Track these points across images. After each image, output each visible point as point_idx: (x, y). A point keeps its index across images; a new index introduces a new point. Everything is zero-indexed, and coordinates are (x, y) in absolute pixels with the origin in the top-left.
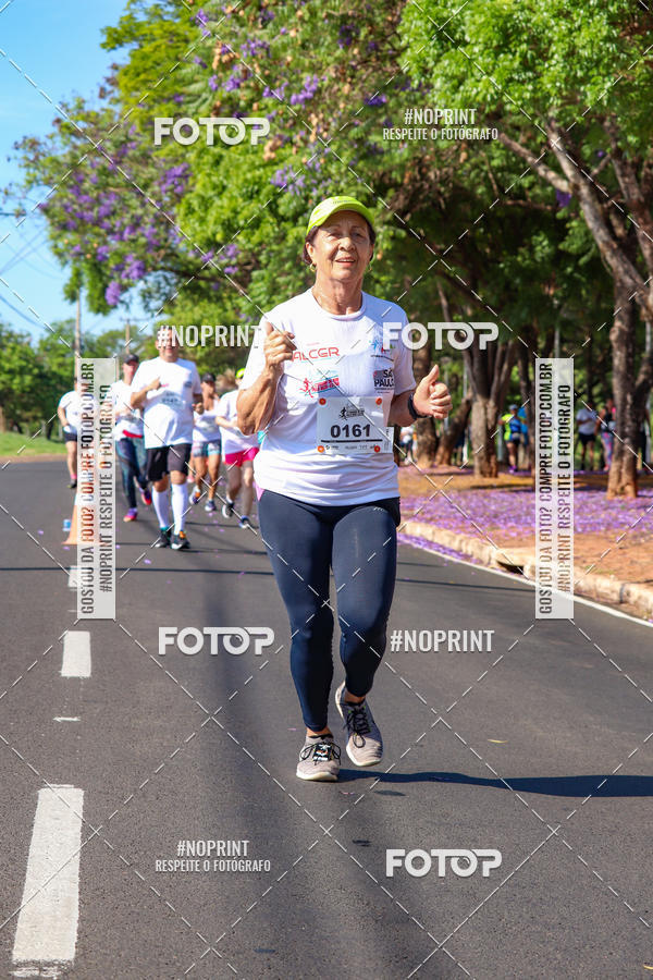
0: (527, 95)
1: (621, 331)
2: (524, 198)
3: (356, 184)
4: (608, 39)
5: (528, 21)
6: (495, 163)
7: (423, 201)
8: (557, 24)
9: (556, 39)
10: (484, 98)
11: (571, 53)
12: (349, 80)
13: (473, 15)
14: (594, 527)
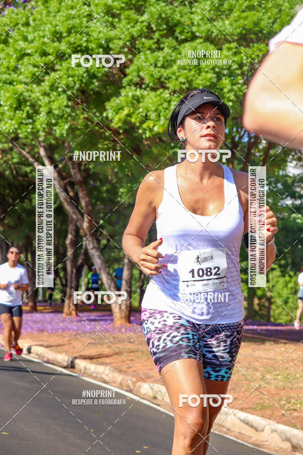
0: (29, 130)
1: (71, 239)
2: (28, 177)
4: (67, 106)
5: (30, 96)
6: (15, 160)
8: (44, 99)
9: (43, 105)
10: (9, 131)
11: (50, 112)
13: (4, 93)
14: (57, 330)
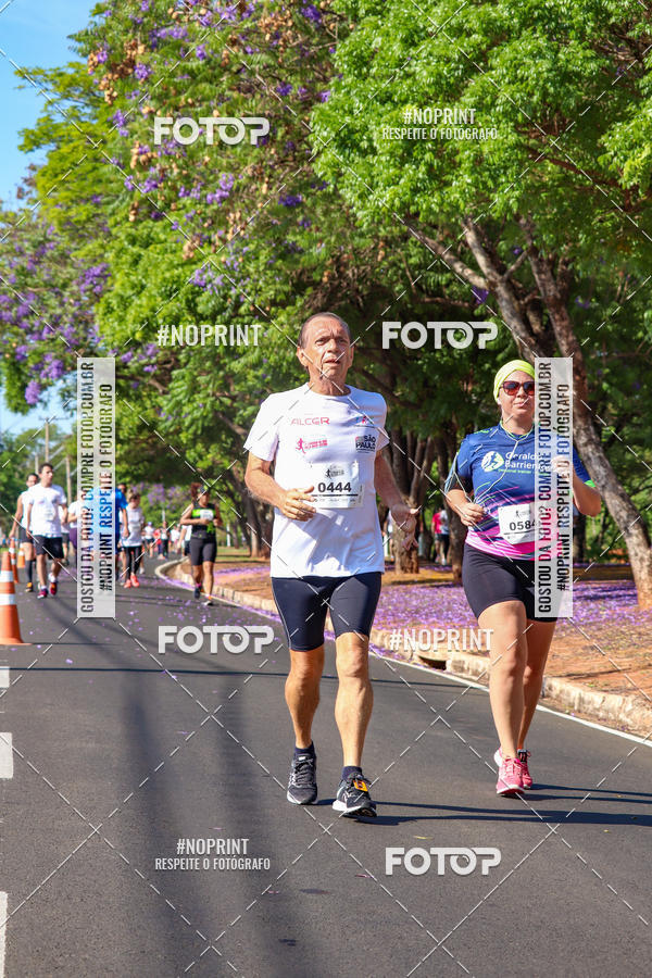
2: (442, 295)
3: (274, 283)
6: (413, 261)
7: (342, 299)
12: (267, 179)
